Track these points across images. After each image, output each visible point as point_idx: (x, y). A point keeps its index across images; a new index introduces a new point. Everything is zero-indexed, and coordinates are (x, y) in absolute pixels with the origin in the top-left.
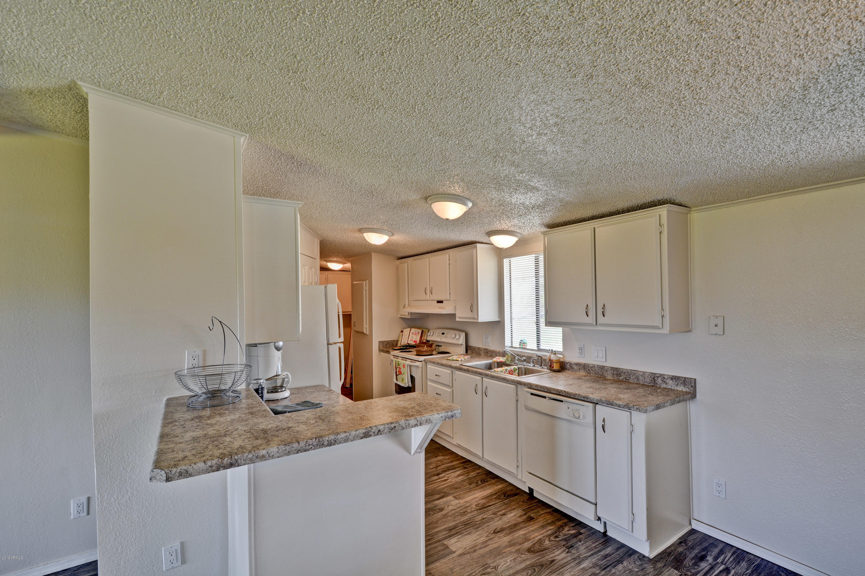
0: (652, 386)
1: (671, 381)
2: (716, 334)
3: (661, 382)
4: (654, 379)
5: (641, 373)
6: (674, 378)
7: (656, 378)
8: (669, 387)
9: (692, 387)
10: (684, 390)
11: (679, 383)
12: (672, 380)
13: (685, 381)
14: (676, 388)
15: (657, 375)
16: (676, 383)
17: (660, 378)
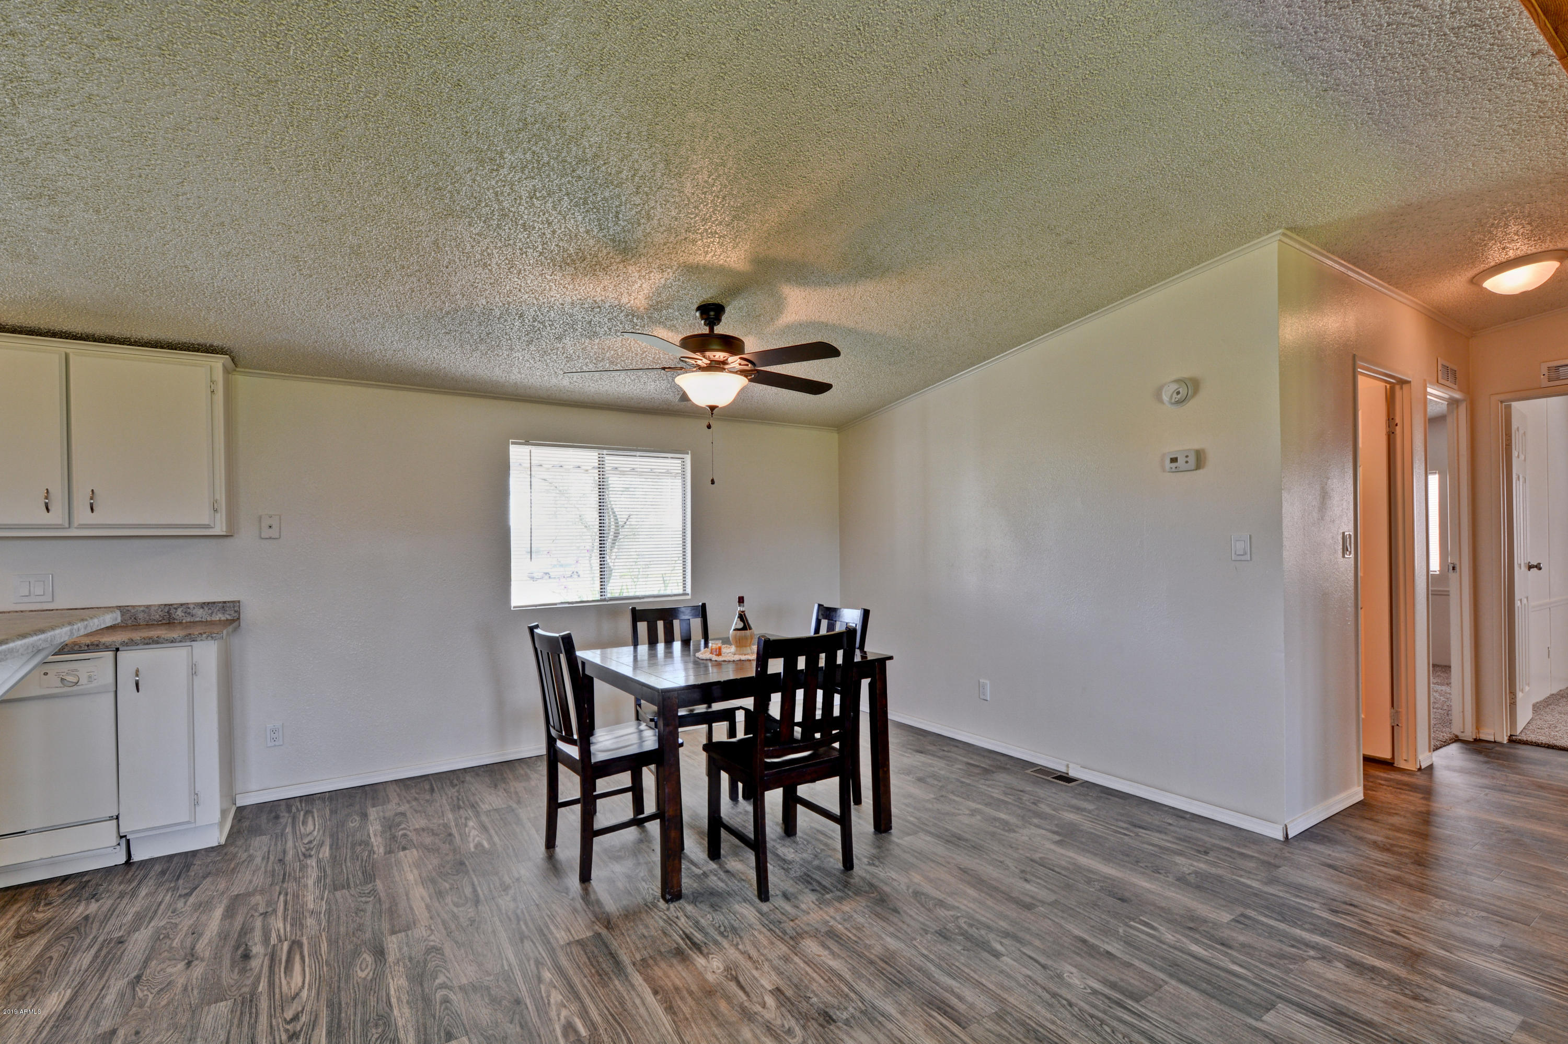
0: (169, 623)
1: (202, 610)
2: (270, 538)
3: (183, 614)
4: (168, 612)
5: (142, 609)
6: (203, 605)
7: (172, 611)
8: (198, 619)
9: (235, 612)
10: (223, 618)
11: (215, 611)
12: (203, 608)
13: (224, 606)
14: (208, 619)
15: (175, 606)
16: (210, 611)
17: (179, 610)
